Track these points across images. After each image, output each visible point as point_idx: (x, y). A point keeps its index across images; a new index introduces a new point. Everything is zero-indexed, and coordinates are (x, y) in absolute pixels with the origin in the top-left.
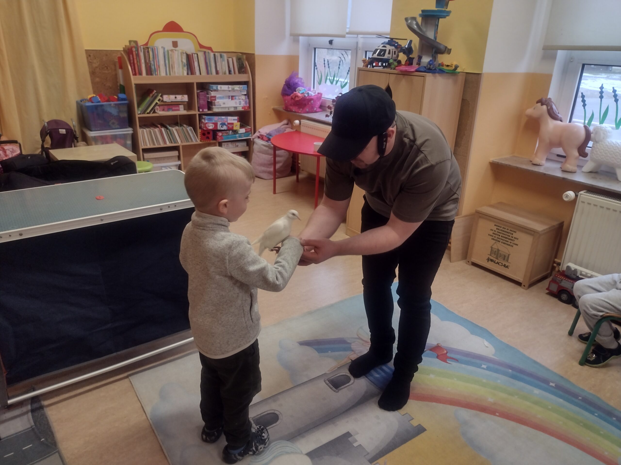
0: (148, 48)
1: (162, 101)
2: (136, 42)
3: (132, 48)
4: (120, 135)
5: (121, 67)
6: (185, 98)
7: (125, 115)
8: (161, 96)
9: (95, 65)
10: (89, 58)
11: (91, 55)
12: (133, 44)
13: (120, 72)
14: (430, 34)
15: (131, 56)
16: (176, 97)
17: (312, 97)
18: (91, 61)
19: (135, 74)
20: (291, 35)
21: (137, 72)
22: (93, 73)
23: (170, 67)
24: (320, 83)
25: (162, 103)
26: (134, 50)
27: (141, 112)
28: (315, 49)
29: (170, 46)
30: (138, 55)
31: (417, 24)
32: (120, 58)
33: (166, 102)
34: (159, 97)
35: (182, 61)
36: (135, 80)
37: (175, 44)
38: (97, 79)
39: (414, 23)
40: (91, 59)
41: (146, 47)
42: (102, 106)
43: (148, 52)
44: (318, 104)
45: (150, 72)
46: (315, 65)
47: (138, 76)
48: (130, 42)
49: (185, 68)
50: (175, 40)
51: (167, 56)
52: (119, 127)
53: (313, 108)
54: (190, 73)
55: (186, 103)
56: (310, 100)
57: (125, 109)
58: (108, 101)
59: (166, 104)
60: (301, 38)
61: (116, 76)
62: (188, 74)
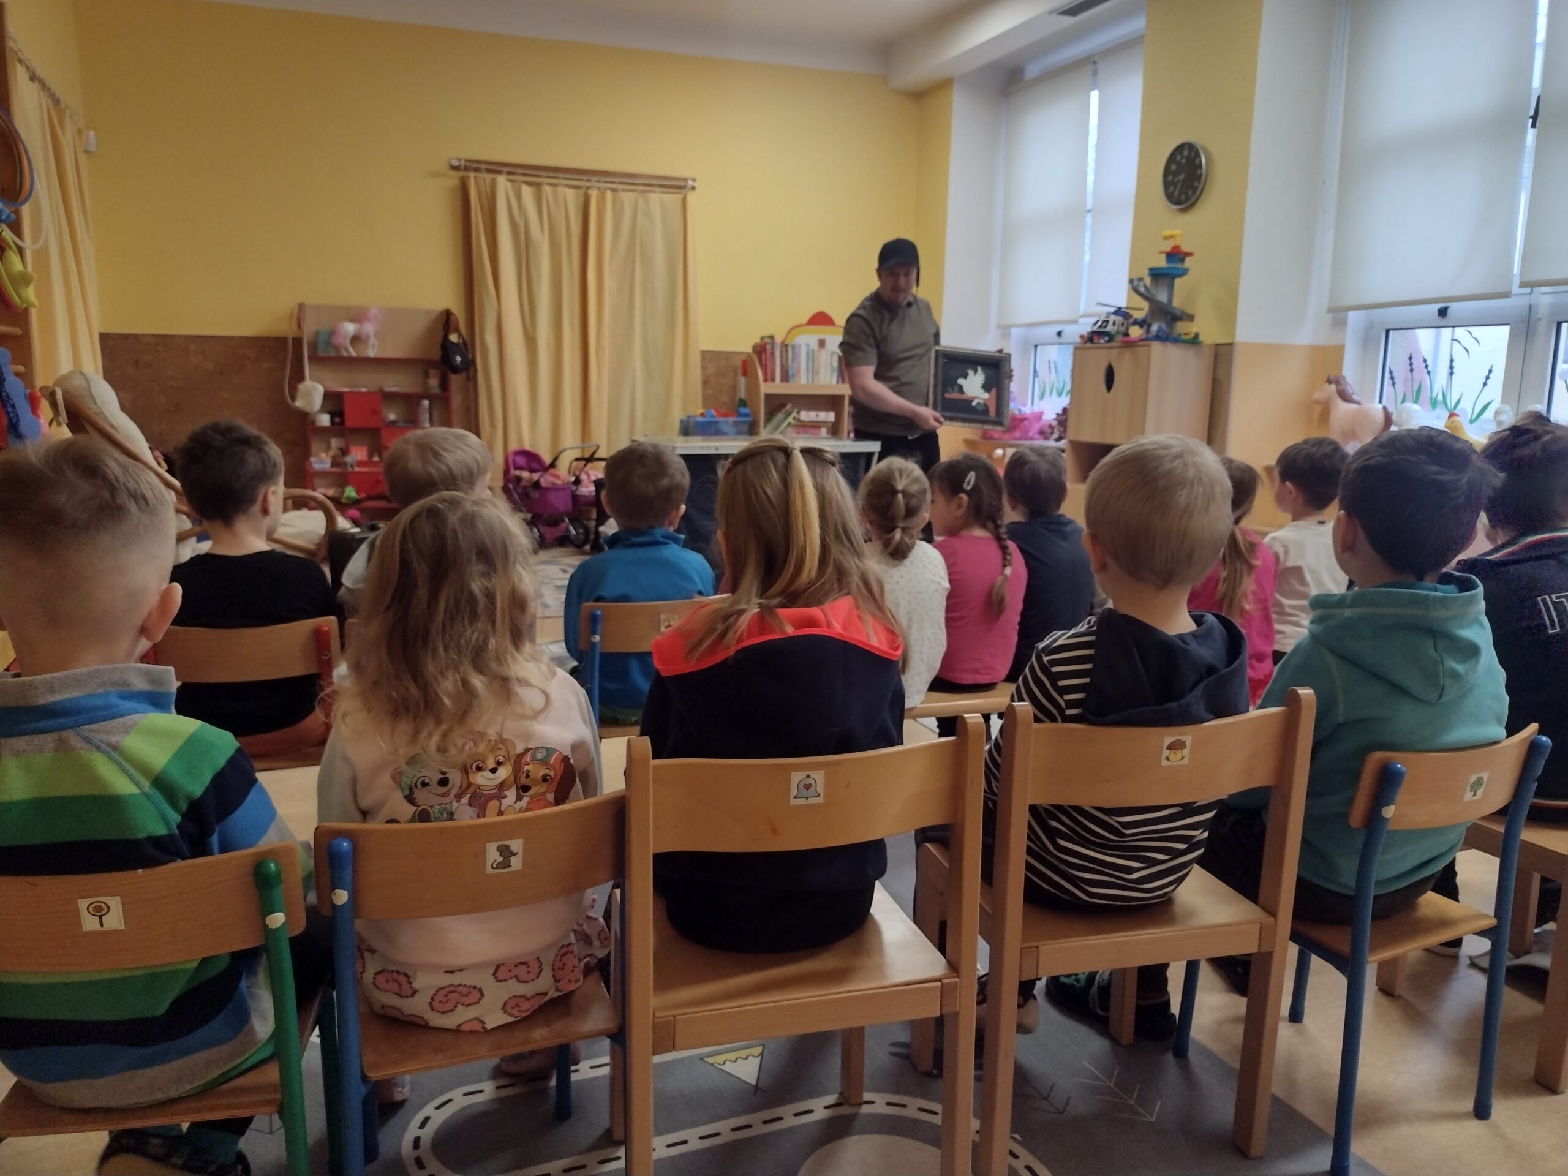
0: (786, 346)
1: (799, 420)
2: (772, 337)
3: (766, 344)
5: (745, 374)
6: (831, 417)
8: (798, 413)
9: (710, 371)
10: (704, 361)
11: (707, 357)
12: (767, 340)
13: (742, 381)
14: (1162, 297)
15: (763, 356)
16: (817, 416)
17: (1026, 416)
18: (706, 366)
19: (766, 380)
20: (999, 327)
21: (769, 378)
22: (705, 382)
23: (813, 371)
24: (1042, 397)
25: (798, 423)
26: (768, 347)
28: (1036, 346)
29: (814, 345)
30: (773, 354)
31: (1145, 286)
32: (745, 363)
33: (802, 421)
34: (794, 414)
35: (831, 365)
36: (765, 388)
37: (822, 343)
38: (710, 392)
39: (1142, 284)
40: (706, 363)
41: (785, 346)
42: (717, 422)
43: (787, 350)
44: (1036, 427)
45: (785, 378)
46: (1035, 372)
47: (769, 383)
48: (762, 338)
49: (835, 374)
50: (822, 337)
51: (811, 356)
53: (1026, 431)
54: (840, 381)
55: (830, 425)
56: (1023, 419)
57: (746, 429)
58: (725, 416)
59: (804, 424)
60: (1013, 328)
61: (734, 388)
62: (838, 382)
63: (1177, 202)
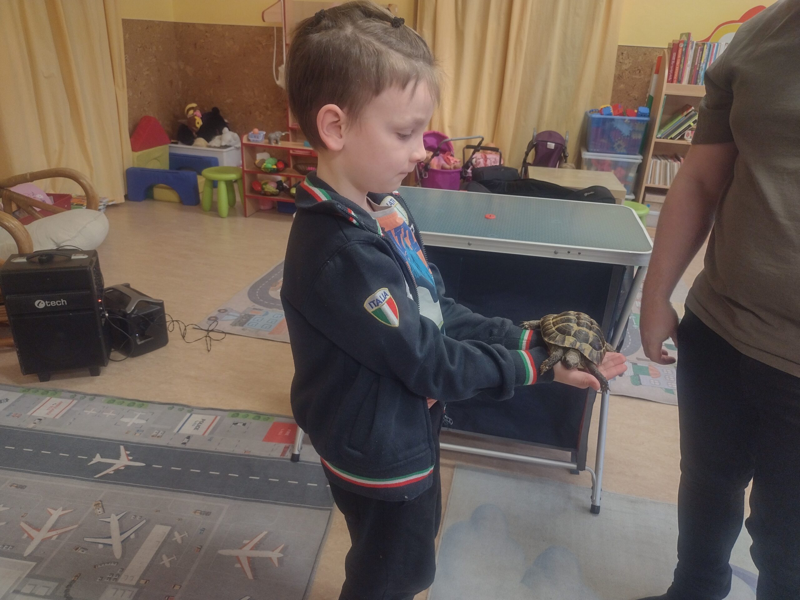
0: (704, 46)
2: (689, 35)
3: (680, 43)
4: (623, 162)
5: (657, 72)
7: (639, 137)
9: (624, 67)
10: (621, 57)
11: (624, 53)
12: (685, 38)
13: (655, 77)
15: (674, 54)
18: (621, 61)
19: (671, 81)
21: (676, 78)
22: (618, 78)
26: (681, 45)
27: (662, 135)
30: (685, 54)
32: (659, 59)
36: (668, 89)
38: (622, 86)
40: (622, 58)
41: (702, 44)
42: (613, 120)
43: (702, 50)
47: (674, 84)
48: (682, 35)
52: (625, 151)
57: (642, 128)
58: (622, 114)
61: (648, 84)
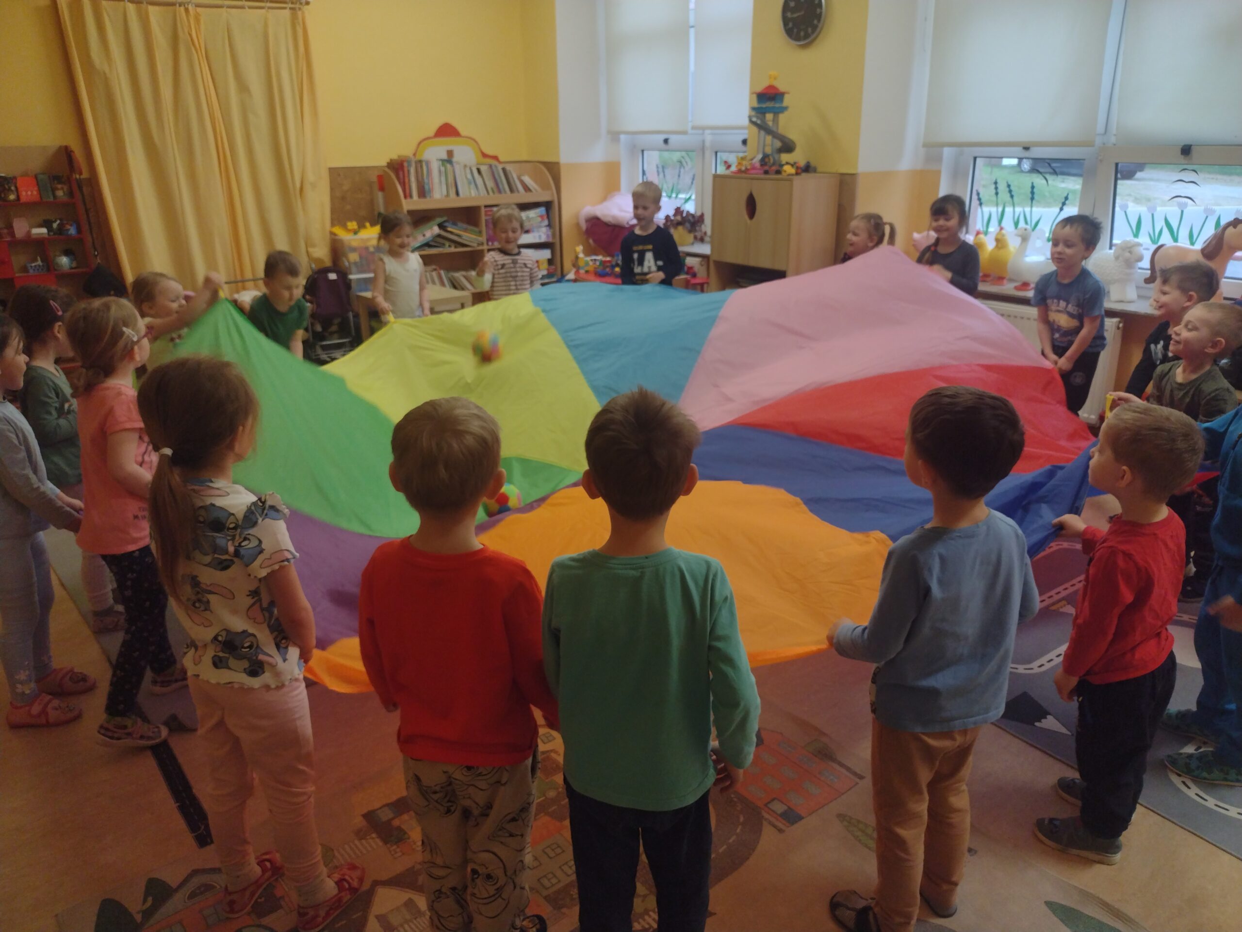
0: (419, 162)
2: (404, 154)
3: (398, 162)
5: (382, 188)
9: (345, 188)
11: (335, 174)
12: (401, 158)
13: (380, 196)
15: (401, 173)
19: (405, 197)
20: (610, 132)
26: (402, 164)
28: (643, 151)
29: (445, 157)
30: (408, 170)
32: (380, 177)
37: (450, 154)
40: (341, 180)
43: (421, 167)
45: (422, 193)
48: (395, 156)
50: (450, 148)
60: (622, 137)
61: (370, 199)
63: (797, 38)
